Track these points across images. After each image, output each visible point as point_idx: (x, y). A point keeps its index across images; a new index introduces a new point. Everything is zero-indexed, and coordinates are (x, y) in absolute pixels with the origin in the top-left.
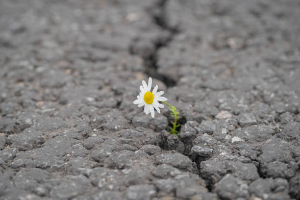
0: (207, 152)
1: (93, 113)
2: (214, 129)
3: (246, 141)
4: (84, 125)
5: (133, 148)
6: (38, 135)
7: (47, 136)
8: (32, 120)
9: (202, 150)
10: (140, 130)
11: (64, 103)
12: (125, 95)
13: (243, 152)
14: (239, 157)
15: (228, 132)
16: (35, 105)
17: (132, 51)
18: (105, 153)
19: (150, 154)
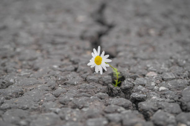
0: (142, 97)
1: (58, 74)
2: (146, 82)
3: (169, 89)
4: (53, 82)
5: (89, 95)
6: (19, 89)
7: (26, 89)
8: (14, 80)
9: (139, 96)
10: (93, 84)
11: (36, 70)
12: (80, 64)
13: (168, 96)
14: (165, 99)
15: (156, 84)
16: (16, 71)
17: (82, 38)
18: (69, 98)
19: (101, 99)
